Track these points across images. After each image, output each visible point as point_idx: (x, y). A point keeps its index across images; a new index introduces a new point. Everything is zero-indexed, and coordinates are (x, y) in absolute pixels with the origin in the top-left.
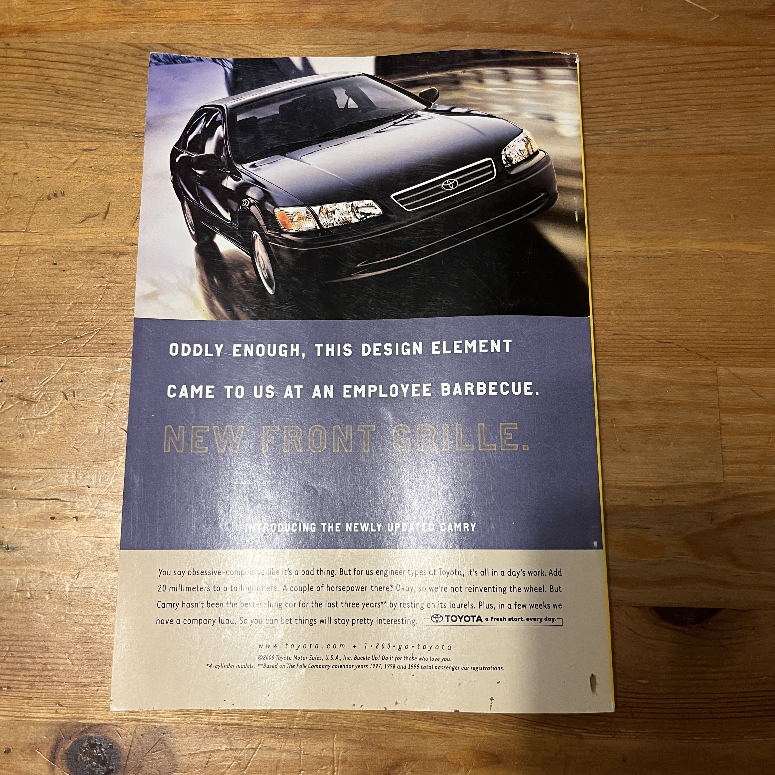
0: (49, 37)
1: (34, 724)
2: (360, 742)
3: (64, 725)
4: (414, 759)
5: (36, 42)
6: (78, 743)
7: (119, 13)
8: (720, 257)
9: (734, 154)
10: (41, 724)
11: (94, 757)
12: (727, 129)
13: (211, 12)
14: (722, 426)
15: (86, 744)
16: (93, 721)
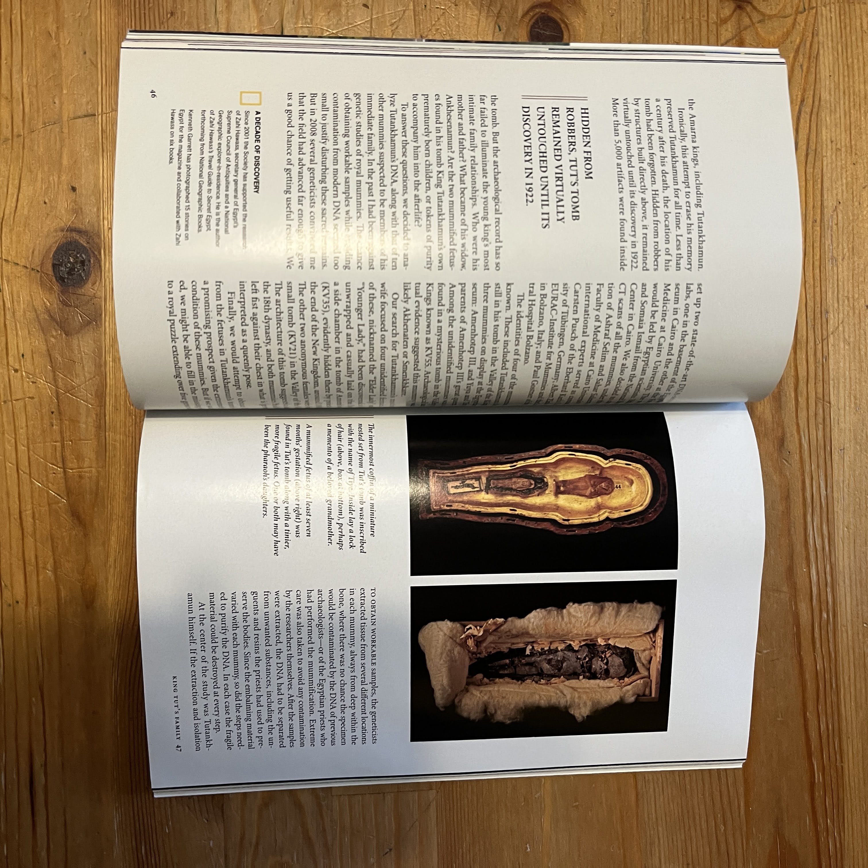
1: (98, 210)
2: (97, 489)
3: (99, 236)
4: (86, 535)
6: (84, 250)
8: (537, 792)
9: (637, 805)
10: (98, 216)
11: (74, 265)
12: (661, 800)
14: (382, 795)
15: (84, 256)
16: (103, 263)
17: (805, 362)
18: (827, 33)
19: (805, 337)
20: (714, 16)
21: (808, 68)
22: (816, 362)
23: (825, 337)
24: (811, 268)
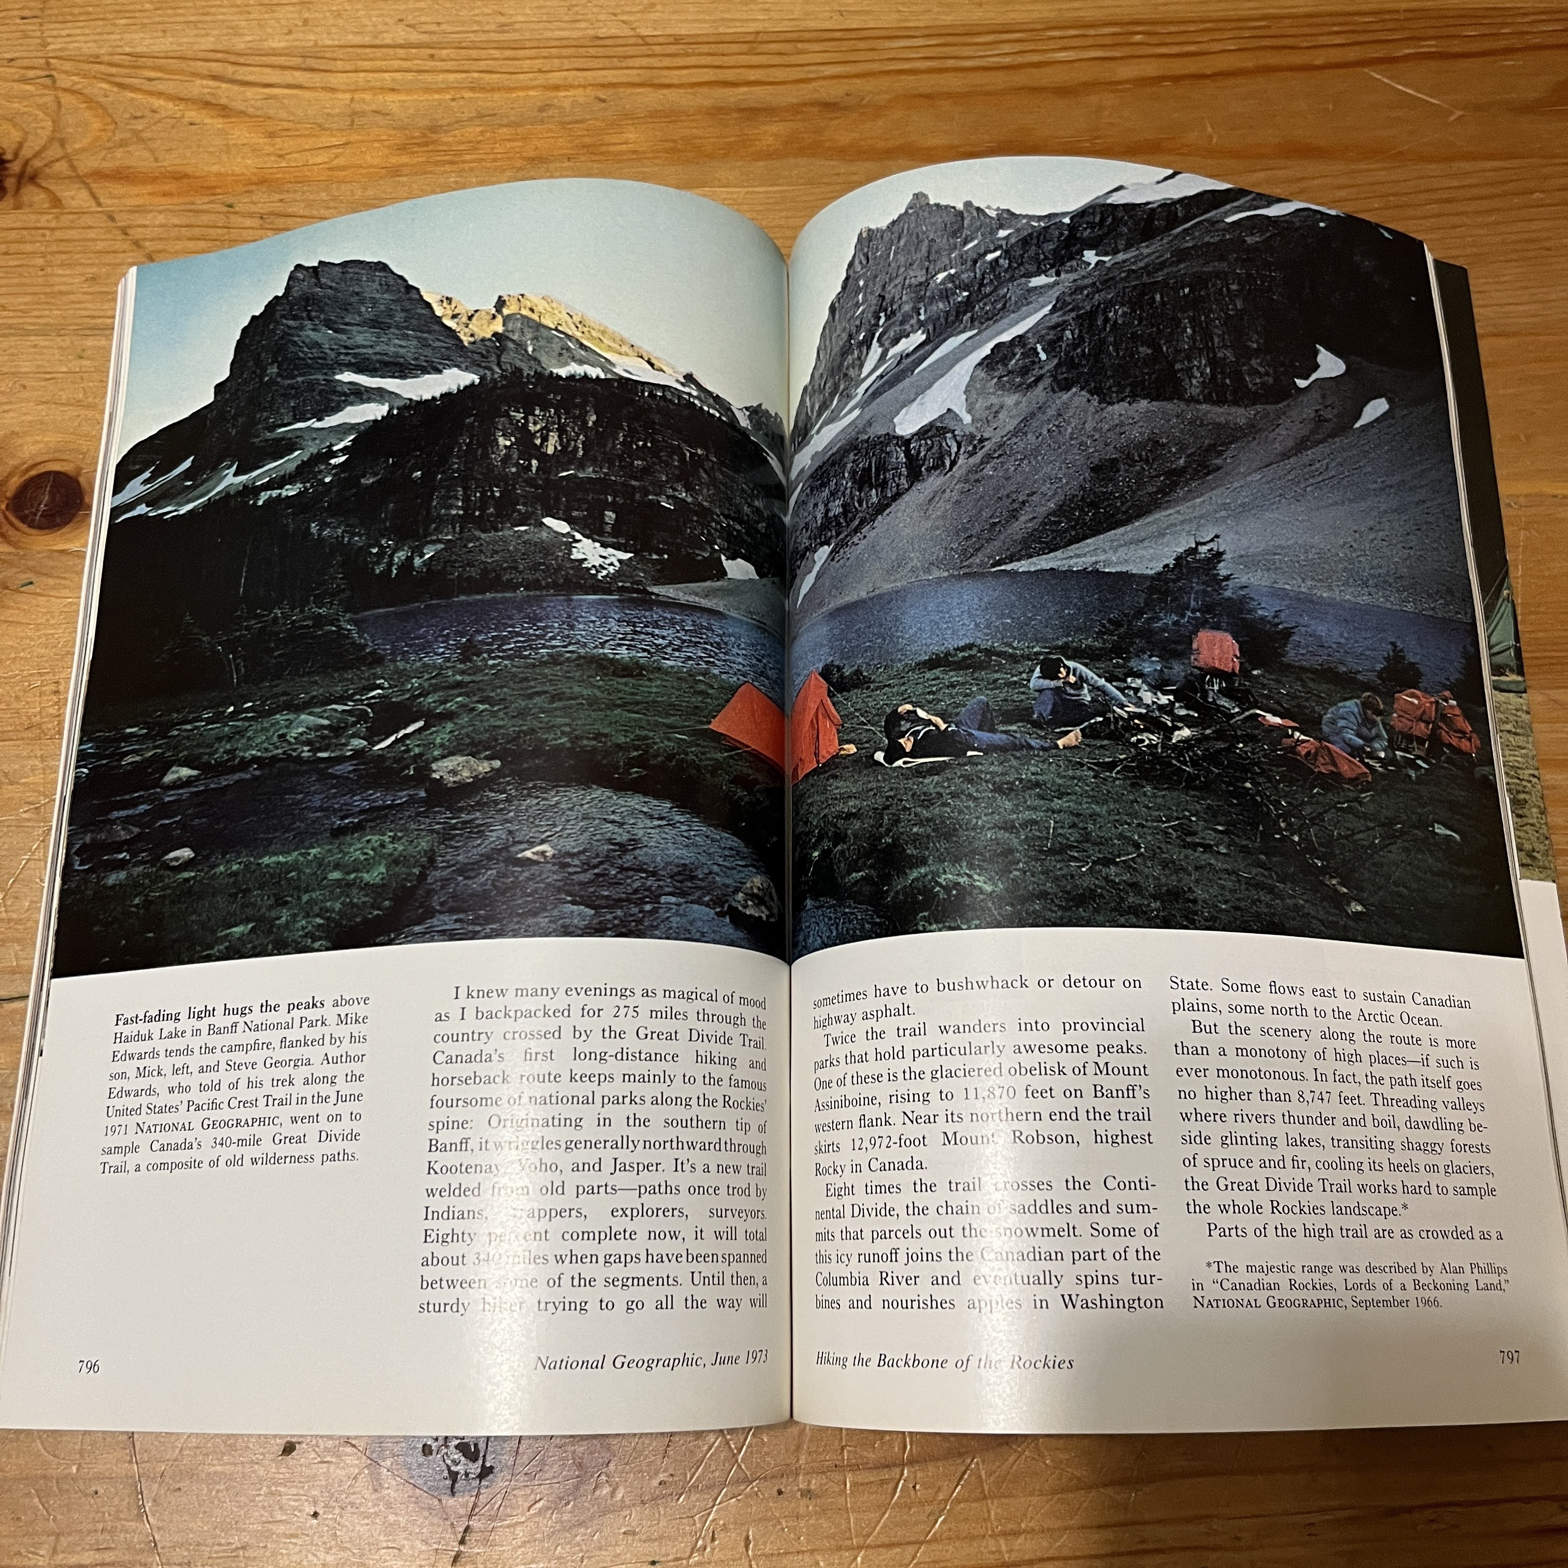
0: (304, 193)
5: (281, 200)
7: (426, 149)
13: (587, 140)
17: (685, 72)
18: (95, 41)
19: (640, 71)
20: (46, 217)
21: (153, 69)
22: (687, 55)
23: (640, 41)
24: (516, 62)
